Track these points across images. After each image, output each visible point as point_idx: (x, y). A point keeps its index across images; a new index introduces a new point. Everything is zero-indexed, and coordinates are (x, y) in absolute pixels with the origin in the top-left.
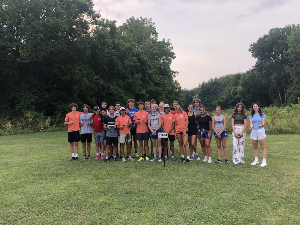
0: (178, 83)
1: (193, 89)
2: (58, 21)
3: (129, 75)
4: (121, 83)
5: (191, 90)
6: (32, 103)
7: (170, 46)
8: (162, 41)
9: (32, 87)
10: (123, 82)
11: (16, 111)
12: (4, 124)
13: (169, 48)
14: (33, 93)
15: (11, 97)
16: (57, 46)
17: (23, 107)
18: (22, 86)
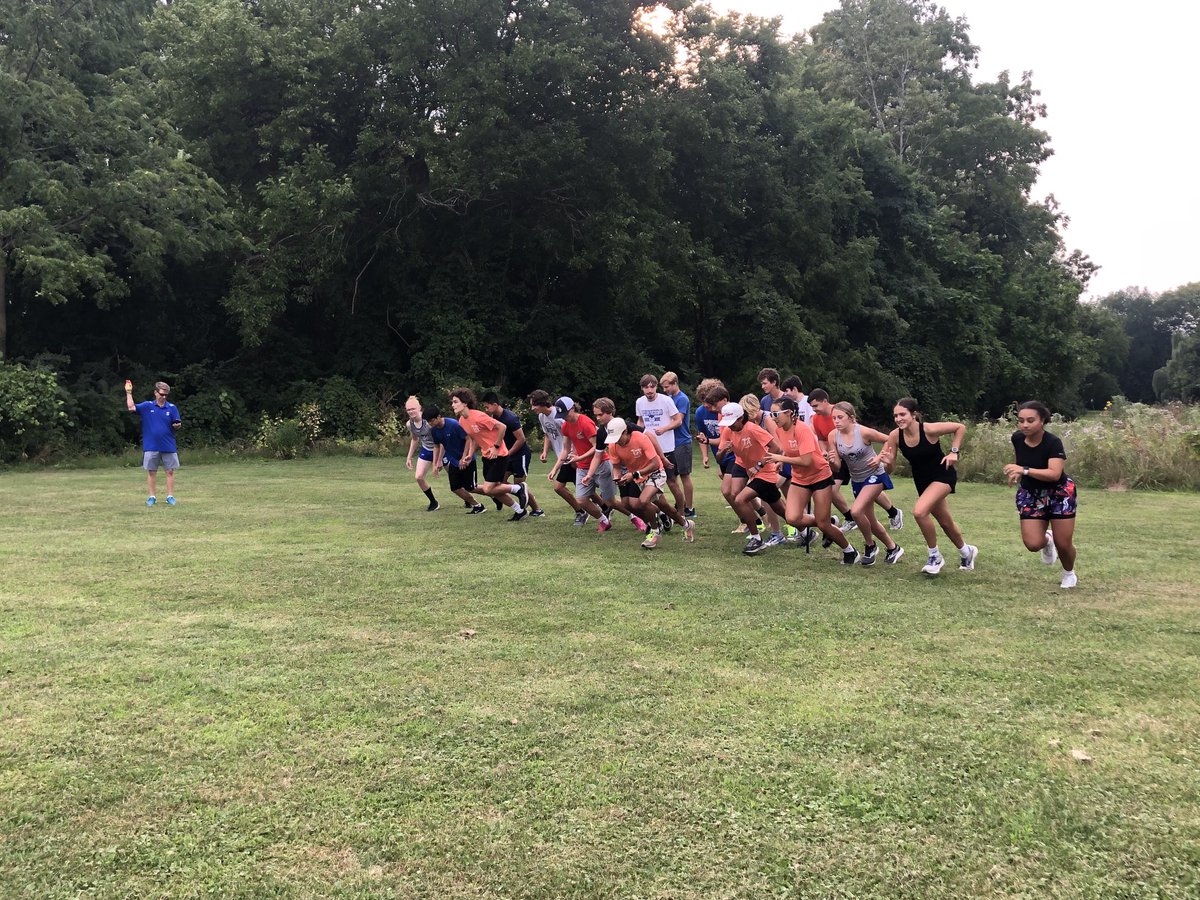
0: (1087, 261)
1: (1174, 289)
2: (553, 54)
3: (827, 241)
4: (793, 276)
5: (1167, 295)
6: (464, 349)
7: (1034, 104)
8: (994, 80)
9: (466, 291)
10: (802, 270)
11: (413, 377)
12: (377, 421)
13: (1027, 111)
14: (471, 315)
15: (400, 325)
16: (551, 141)
17: (437, 365)
18: (433, 288)
